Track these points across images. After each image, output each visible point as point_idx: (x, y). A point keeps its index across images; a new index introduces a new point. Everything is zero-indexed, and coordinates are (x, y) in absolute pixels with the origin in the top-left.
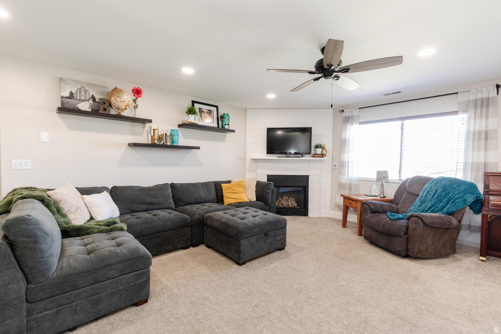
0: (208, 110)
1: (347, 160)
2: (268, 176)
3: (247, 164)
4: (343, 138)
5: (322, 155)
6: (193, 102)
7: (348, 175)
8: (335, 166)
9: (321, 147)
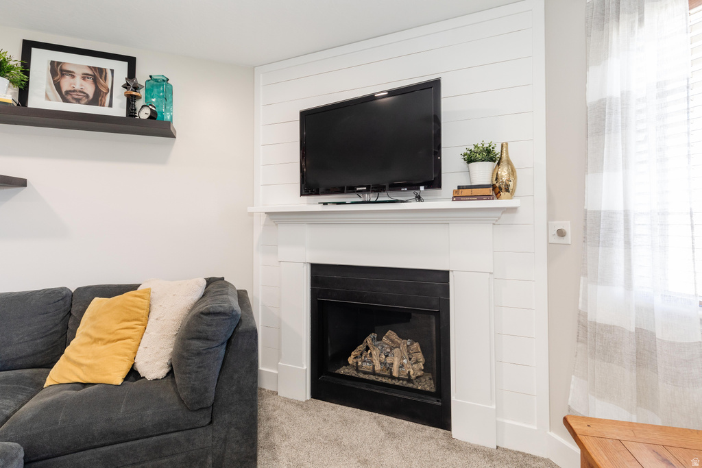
0: (90, 67)
1: (619, 207)
2: (315, 268)
3: (258, 228)
4: (592, 97)
5: (497, 189)
6: (30, 45)
7: (628, 285)
8: (561, 233)
9: (488, 155)
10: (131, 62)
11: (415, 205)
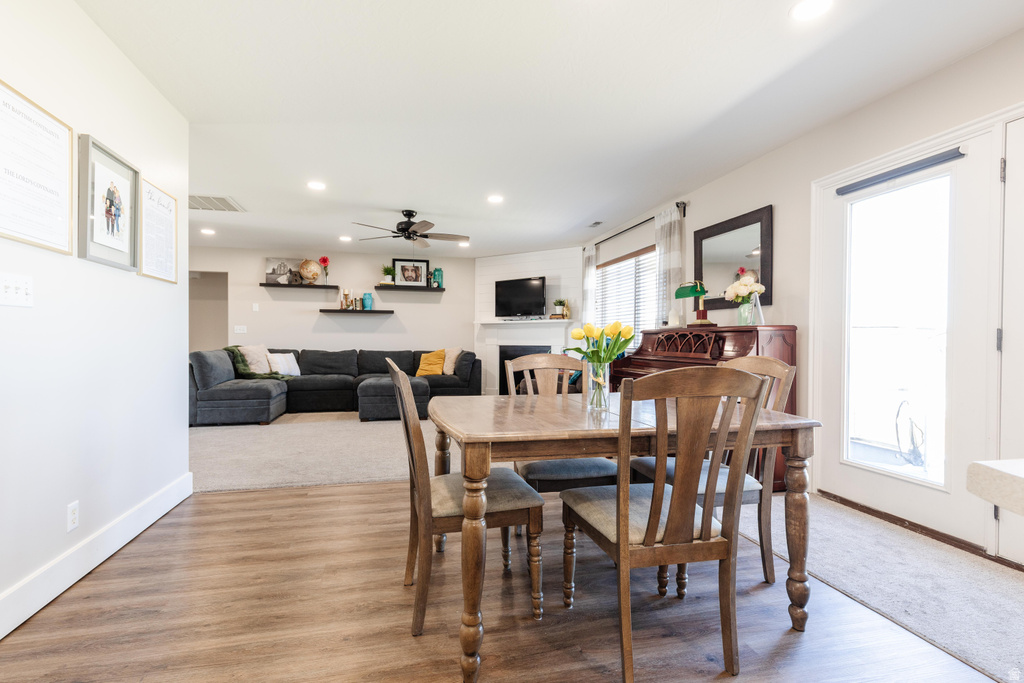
0: (414, 267)
2: (501, 347)
3: (476, 331)
5: (564, 316)
6: (394, 260)
9: (561, 303)
10: (427, 262)
11: (540, 321)
